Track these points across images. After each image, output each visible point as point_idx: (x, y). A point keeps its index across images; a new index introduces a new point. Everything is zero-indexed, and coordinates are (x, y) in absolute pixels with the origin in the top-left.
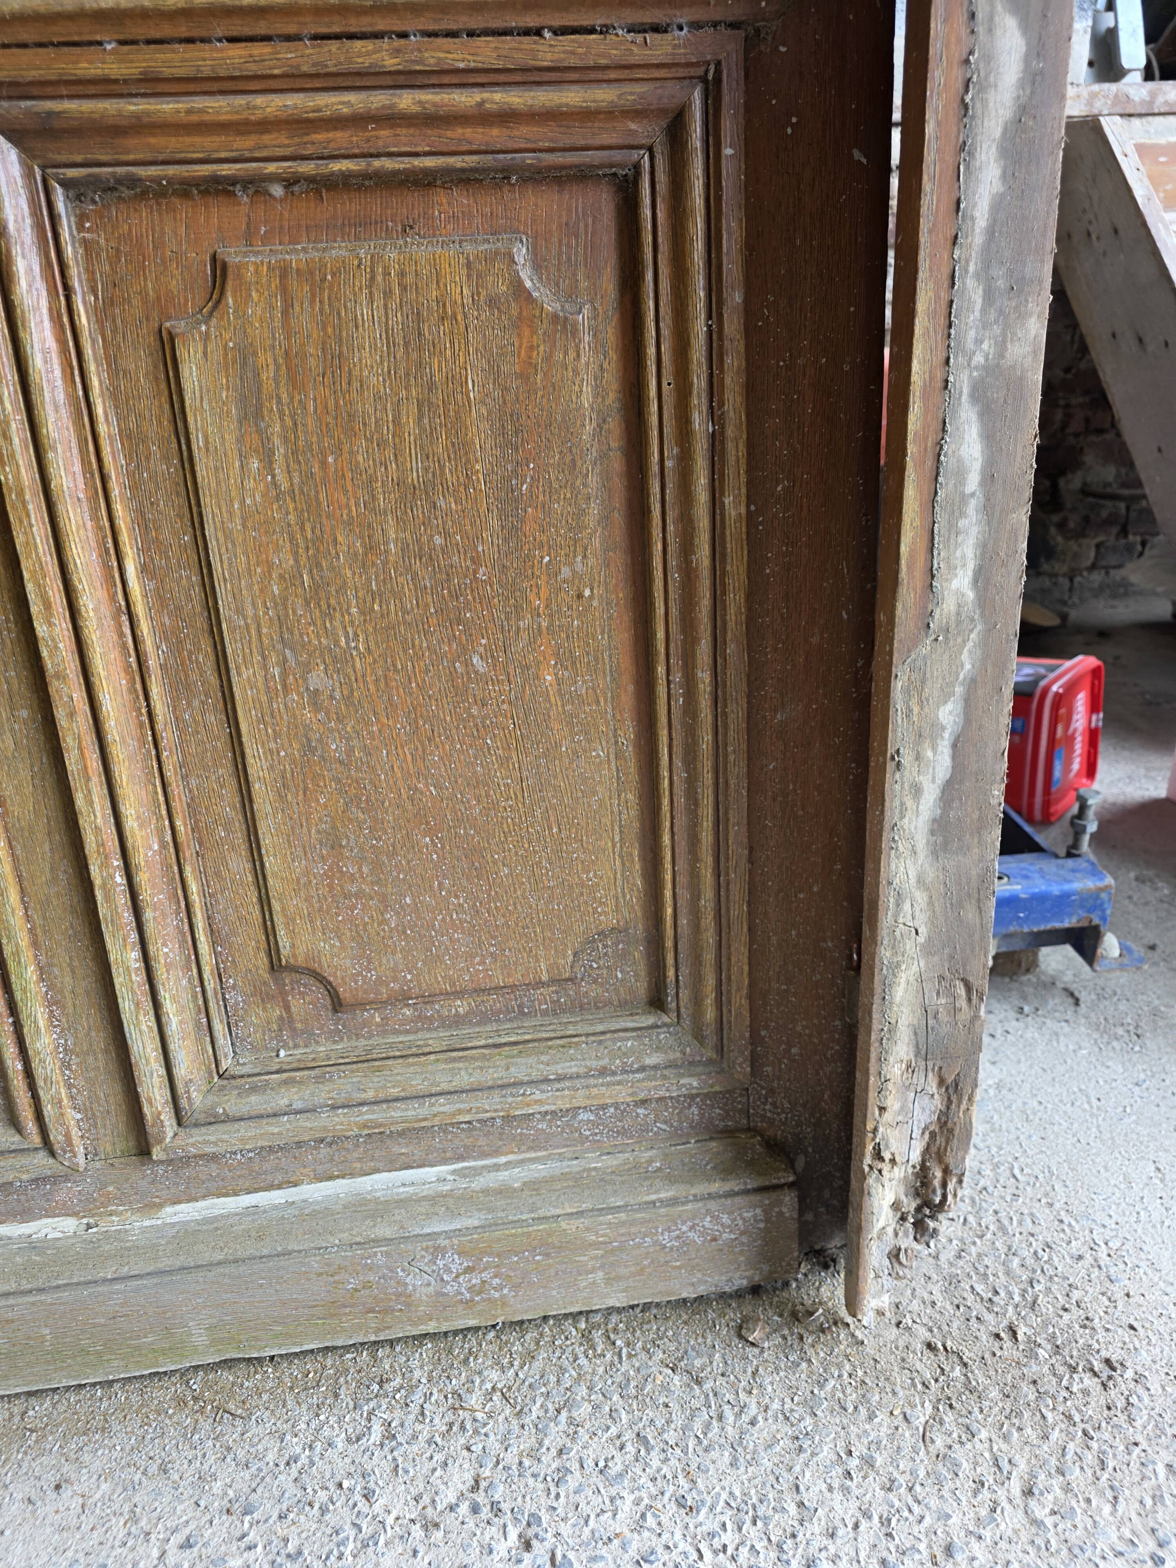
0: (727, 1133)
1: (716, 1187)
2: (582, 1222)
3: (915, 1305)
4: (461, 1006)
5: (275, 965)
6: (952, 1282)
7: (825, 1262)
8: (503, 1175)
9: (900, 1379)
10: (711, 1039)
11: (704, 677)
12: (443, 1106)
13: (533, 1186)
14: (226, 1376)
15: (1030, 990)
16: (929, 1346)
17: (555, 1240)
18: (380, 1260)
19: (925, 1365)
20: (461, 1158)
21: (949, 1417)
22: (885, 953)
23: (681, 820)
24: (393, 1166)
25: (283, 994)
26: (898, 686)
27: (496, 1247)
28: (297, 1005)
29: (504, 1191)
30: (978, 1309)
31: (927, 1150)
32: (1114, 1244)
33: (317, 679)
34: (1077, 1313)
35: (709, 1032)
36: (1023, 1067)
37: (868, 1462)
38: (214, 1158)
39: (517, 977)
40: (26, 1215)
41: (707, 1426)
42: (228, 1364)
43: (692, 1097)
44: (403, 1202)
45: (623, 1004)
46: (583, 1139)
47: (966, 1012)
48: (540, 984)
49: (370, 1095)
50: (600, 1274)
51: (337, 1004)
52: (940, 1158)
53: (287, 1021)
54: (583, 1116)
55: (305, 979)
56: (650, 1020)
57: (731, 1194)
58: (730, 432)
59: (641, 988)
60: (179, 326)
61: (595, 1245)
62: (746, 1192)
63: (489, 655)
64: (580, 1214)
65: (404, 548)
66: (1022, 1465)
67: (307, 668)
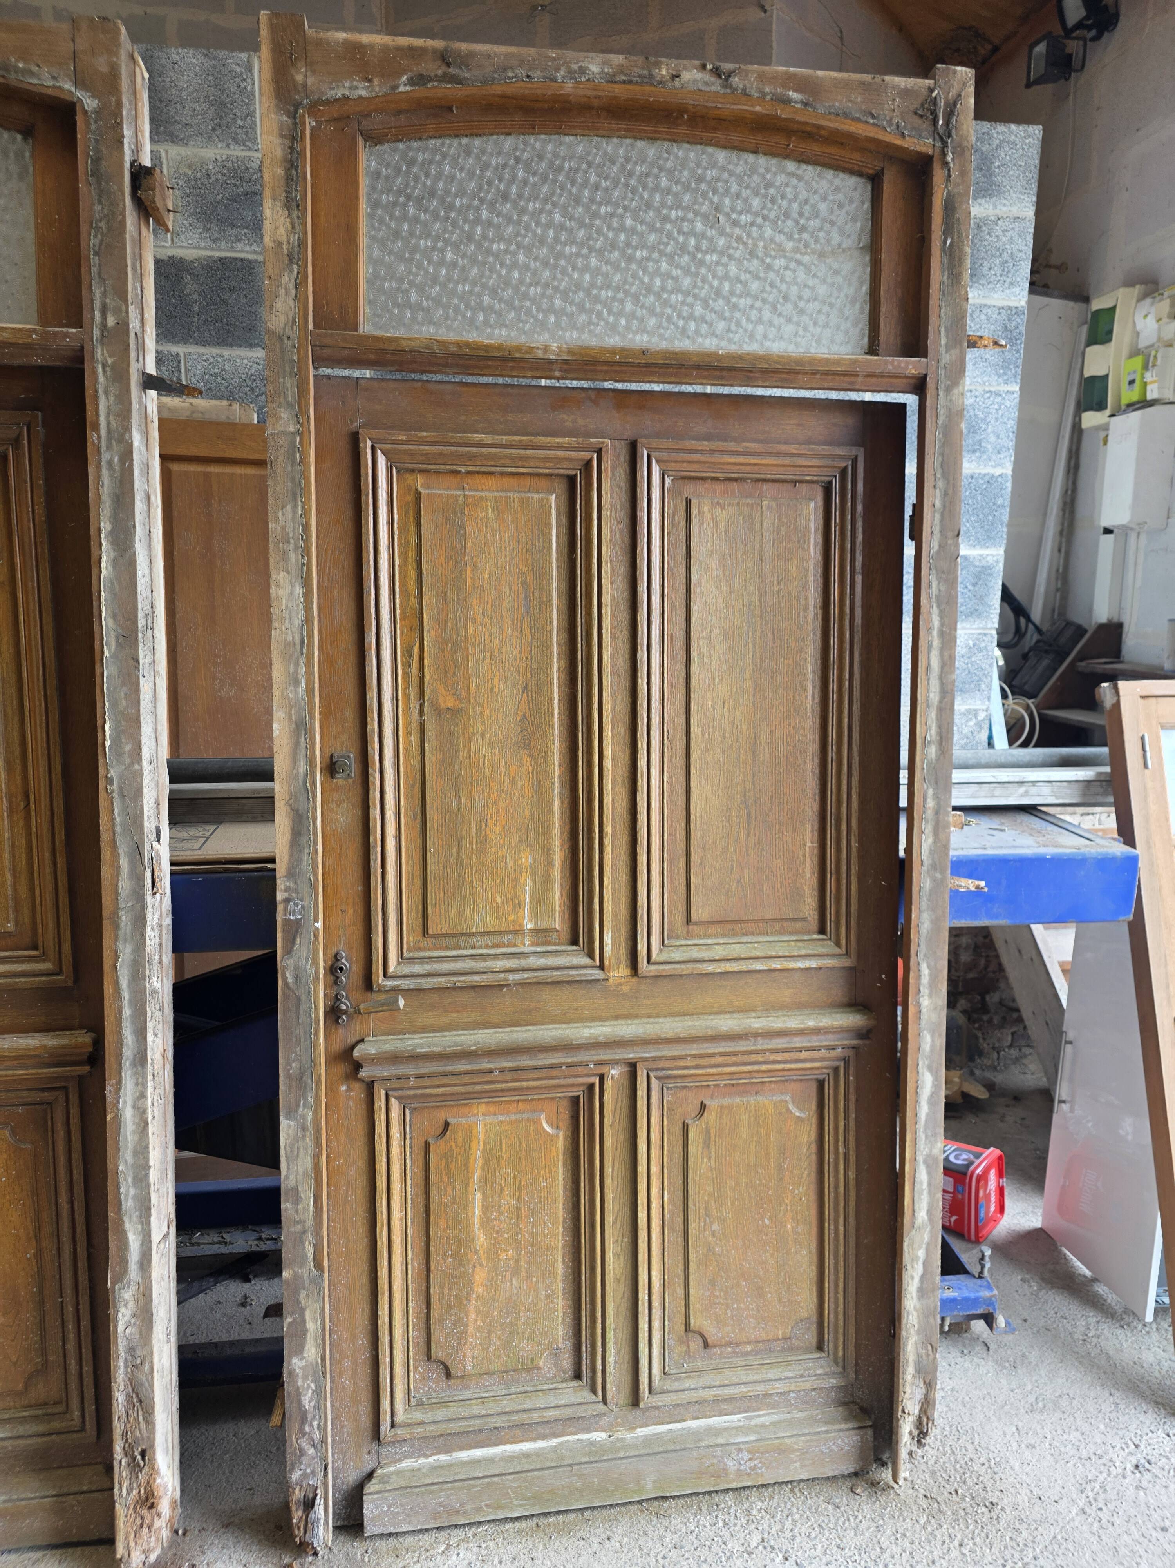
0: (845, 1404)
1: (843, 1426)
2: (793, 1440)
3: (919, 1481)
4: (749, 1348)
5: (687, 1329)
6: (933, 1473)
7: (883, 1464)
8: (762, 1419)
9: (914, 1507)
10: (841, 1364)
11: (841, 1228)
12: (743, 1389)
13: (774, 1424)
14: (656, 1503)
15: (967, 1342)
16: (925, 1496)
17: (782, 1447)
18: (719, 1453)
19: (923, 1503)
20: (746, 1412)
21: (933, 1521)
22: (904, 1334)
23: (832, 1277)
24: (721, 1414)
25: (688, 1341)
26: (905, 1244)
27: (761, 1450)
28: (692, 1345)
29: (763, 1426)
30: (943, 1483)
31: (921, 1410)
32: (998, 1459)
33: (715, 1227)
34: (981, 1485)
35: (840, 1360)
36: (963, 1381)
37: (904, 1535)
38: (657, 1408)
39: (770, 1337)
40: (588, 1430)
41: (844, 1523)
42: (656, 1498)
43: (832, 1388)
44: (726, 1429)
45: (807, 1348)
46: (791, 1405)
47: (931, 1357)
48: (778, 1339)
49: (717, 1383)
50: (799, 1464)
51: (706, 1345)
52: (925, 1413)
53: (688, 1352)
54: (792, 1395)
55: (696, 1336)
56: (817, 1355)
57: (848, 1430)
58: (851, 1153)
59: (814, 1341)
60: (690, 1122)
61: (798, 1450)
62: (854, 1429)
63: (770, 1218)
64: (792, 1436)
65: (747, 1184)
66: (959, 1537)
67: (712, 1223)
